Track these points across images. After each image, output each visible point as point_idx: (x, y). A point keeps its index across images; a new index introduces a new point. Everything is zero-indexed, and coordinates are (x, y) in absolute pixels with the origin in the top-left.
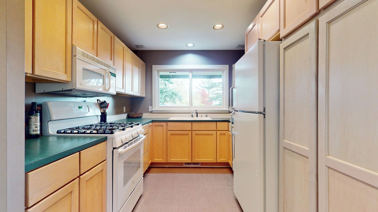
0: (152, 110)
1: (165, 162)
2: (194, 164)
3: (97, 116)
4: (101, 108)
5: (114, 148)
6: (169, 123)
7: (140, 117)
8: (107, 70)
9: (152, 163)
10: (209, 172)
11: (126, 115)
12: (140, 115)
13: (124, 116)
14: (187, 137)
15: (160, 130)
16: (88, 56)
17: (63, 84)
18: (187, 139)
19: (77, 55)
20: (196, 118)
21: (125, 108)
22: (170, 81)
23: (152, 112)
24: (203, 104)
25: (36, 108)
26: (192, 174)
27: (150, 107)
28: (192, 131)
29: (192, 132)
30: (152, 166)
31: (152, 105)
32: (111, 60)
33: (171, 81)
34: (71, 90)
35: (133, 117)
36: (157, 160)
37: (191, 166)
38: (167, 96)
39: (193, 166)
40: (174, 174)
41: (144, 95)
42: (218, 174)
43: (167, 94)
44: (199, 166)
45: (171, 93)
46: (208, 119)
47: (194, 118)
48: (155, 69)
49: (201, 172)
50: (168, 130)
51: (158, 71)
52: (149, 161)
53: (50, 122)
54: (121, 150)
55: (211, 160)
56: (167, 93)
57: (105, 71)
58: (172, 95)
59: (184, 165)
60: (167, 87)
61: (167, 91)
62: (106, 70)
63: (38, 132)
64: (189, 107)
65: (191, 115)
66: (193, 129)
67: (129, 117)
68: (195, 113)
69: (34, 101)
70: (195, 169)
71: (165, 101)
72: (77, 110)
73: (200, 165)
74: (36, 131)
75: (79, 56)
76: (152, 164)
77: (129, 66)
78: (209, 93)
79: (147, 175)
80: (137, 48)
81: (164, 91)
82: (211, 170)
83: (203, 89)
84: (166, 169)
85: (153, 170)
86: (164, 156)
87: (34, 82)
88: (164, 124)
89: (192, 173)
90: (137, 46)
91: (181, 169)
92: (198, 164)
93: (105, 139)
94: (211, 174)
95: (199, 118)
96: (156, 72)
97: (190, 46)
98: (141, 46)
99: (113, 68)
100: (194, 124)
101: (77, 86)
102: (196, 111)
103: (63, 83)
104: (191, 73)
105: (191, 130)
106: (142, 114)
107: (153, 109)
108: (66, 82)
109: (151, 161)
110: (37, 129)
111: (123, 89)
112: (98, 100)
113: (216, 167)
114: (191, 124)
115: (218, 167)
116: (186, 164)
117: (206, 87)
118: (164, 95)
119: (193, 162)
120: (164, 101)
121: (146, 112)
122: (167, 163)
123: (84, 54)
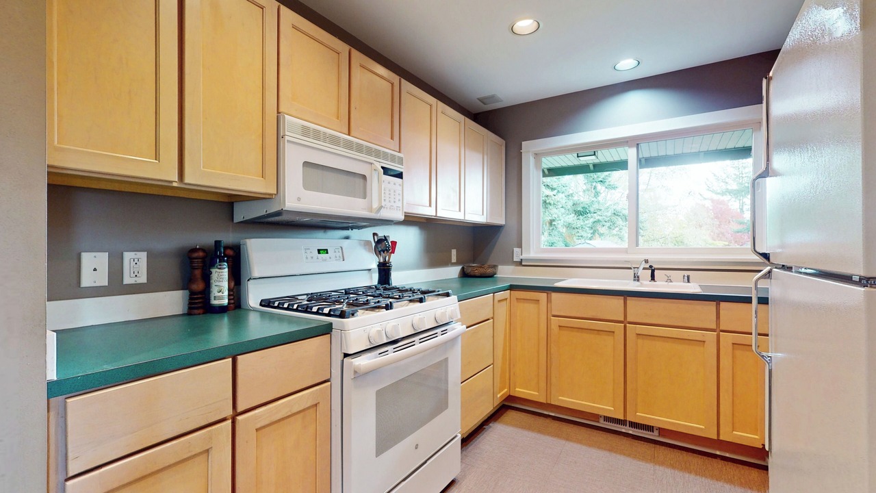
0: (521, 257)
1: (545, 402)
2: (634, 425)
3: (370, 270)
4: (378, 252)
5: (346, 355)
6: (554, 295)
7: (491, 276)
8: (375, 162)
9: (510, 396)
10: (687, 469)
11: (458, 268)
12: (490, 271)
13: (453, 272)
14: (609, 340)
15: (532, 312)
16: (317, 135)
17: (264, 200)
18: (610, 347)
19: (287, 133)
20: (646, 286)
21: (454, 252)
22: (607, 184)
23: (520, 263)
24: (721, 240)
25: (220, 253)
26: (622, 458)
27: (516, 250)
28: (625, 322)
29: (625, 327)
30: (513, 405)
31: (520, 246)
32: (392, 138)
33: (611, 183)
34: (279, 213)
35: (472, 273)
36: (521, 391)
37: (623, 429)
38: (599, 221)
39: (631, 431)
40: (563, 442)
41: (500, 221)
42: (720, 484)
43: (599, 217)
44: (654, 436)
45: (609, 214)
46: (693, 288)
47: (642, 285)
48: (529, 152)
49: (653, 460)
50: (554, 313)
51: (537, 156)
52: (501, 390)
53: (251, 281)
54: (363, 362)
55: (698, 425)
56: (599, 213)
57: (369, 166)
58: (614, 218)
59: (602, 420)
60: (599, 198)
61: (601, 210)
62: (372, 164)
63: (225, 302)
64: (626, 251)
65: (631, 272)
66: (629, 319)
67: (464, 275)
68: (644, 269)
69: (218, 239)
70: (636, 443)
71: (593, 233)
72: (312, 257)
73: (656, 433)
74: (221, 298)
75: (289, 135)
76: (510, 398)
77: (449, 150)
78: (742, 209)
79: (491, 427)
80: (485, 104)
81: (592, 210)
82: (696, 461)
83: (716, 197)
84: (548, 421)
85: (511, 415)
86: (543, 384)
87: (230, 201)
88: (543, 296)
89: (621, 454)
90: (482, 100)
91: (589, 431)
92: (649, 428)
93: (327, 330)
94: (692, 476)
95: (660, 286)
96: (532, 160)
97: (627, 66)
98: (492, 98)
99: (393, 158)
100: (631, 302)
101: (286, 203)
102: (646, 261)
103: (264, 198)
104: (634, 150)
105: (622, 319)
106: (495, 267)
107: (524, 256)
108: (267, 197)
109: (506, 390)
110: (220, 294)
111: (430, 206)
112: (375, 234)
113: (718, 453)
114: (622, 301)
115: (727, 455)
116: (607, 419)
117: (730, 192)
118: (592, 220)
119: (630, 418)
120: (590, 236)
121: (505, 263)
122: (550, 404)
123: (306, 131)
